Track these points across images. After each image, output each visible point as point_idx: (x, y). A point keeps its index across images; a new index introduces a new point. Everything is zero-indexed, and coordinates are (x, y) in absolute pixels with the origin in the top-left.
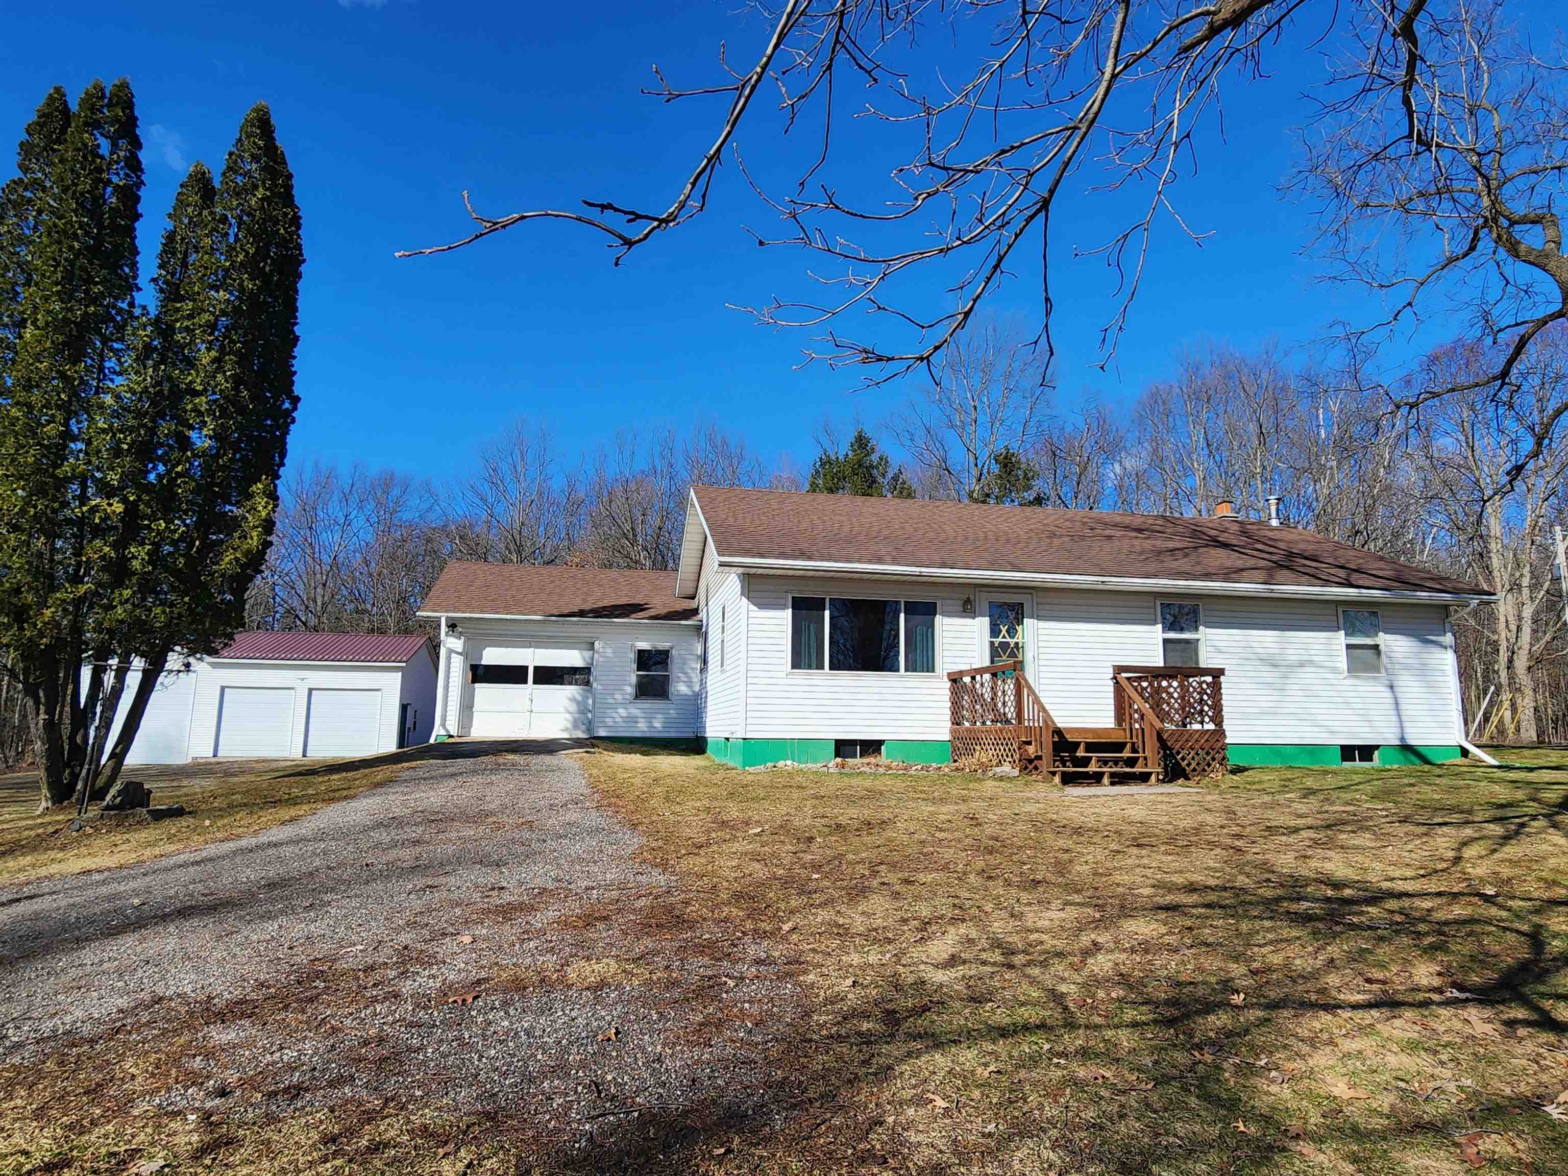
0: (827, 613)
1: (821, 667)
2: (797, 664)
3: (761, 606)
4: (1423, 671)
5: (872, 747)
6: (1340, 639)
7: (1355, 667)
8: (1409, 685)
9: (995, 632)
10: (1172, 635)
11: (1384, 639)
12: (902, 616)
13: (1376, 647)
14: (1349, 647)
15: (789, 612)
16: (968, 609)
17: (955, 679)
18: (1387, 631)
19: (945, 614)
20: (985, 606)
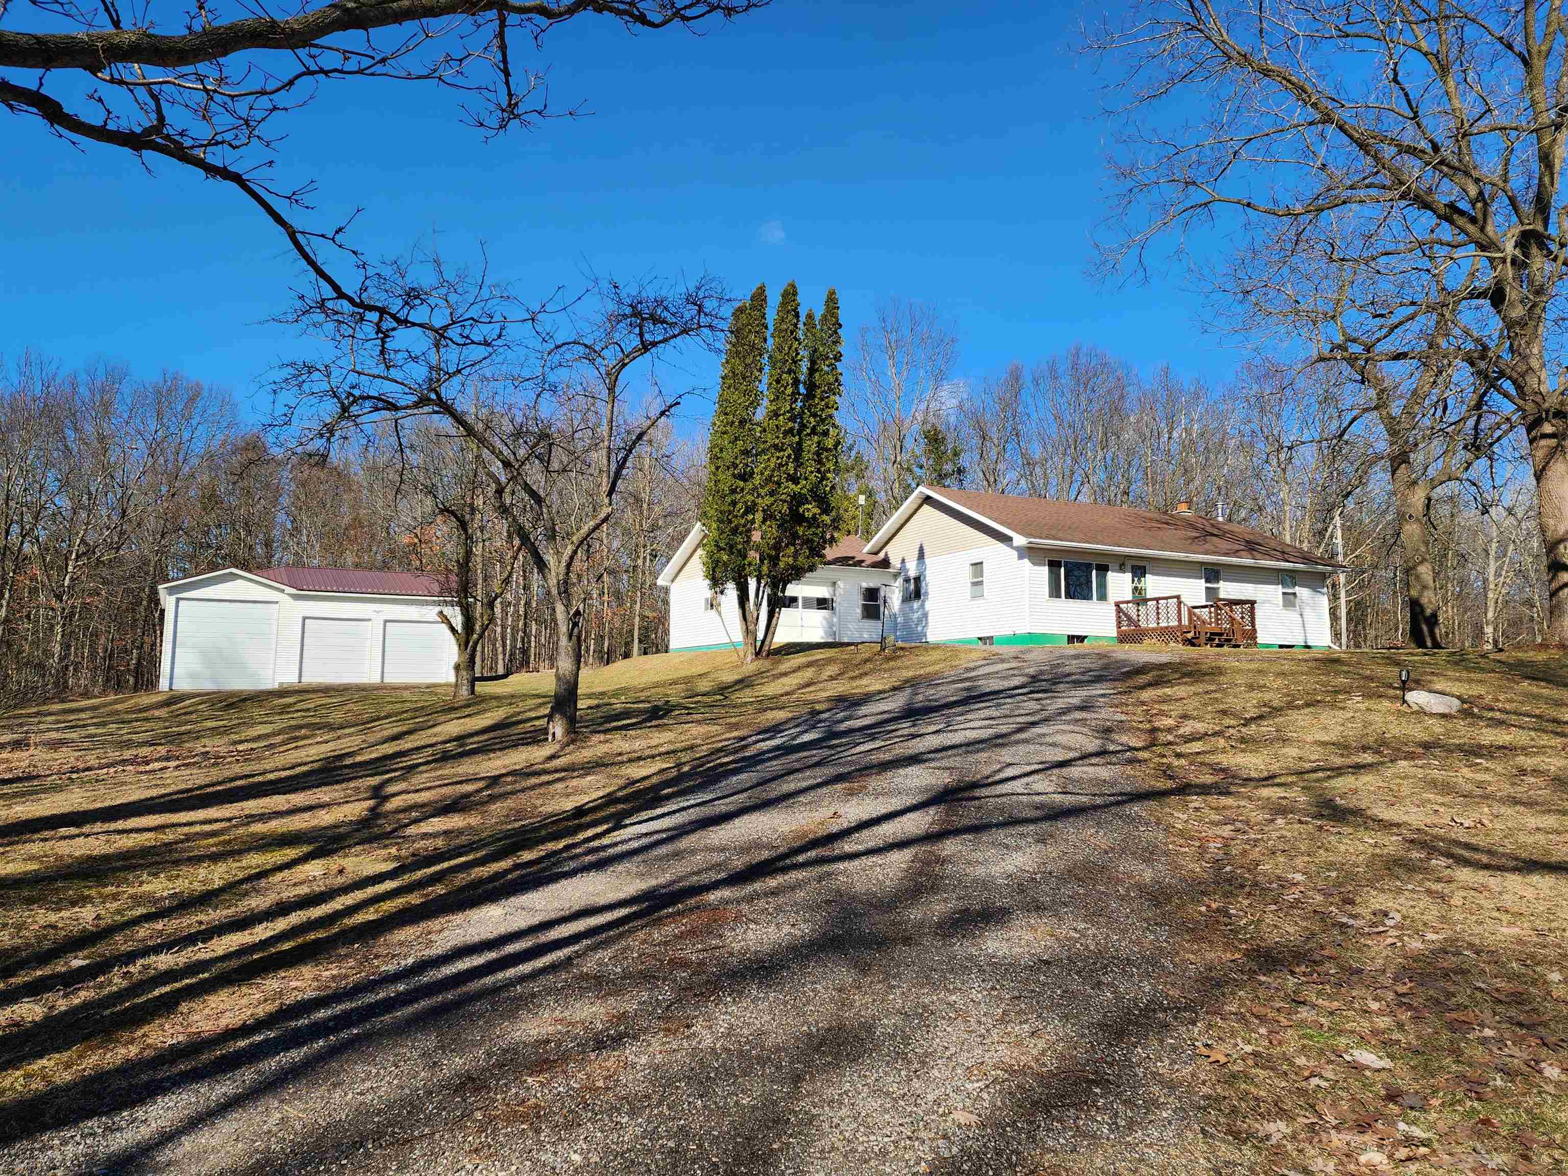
0: (1062, 570)
1: (1059, 596)
2: (1051, 596)
3: (1034, 564)
4: (1314, 607)
5: (1081, 639)
6: (1280, 589)
7: (1285, 605)
8: (1307, 612)
9: (1133, 581)
10: (1209, 585)
11: (1297, 589)
12: (1094, 572)
13: (1294, 594)
14: (1284, 594)
15: (1047, 568)
16: (1122, 569)
17: (1117, 605)
18: (1301, 586)
19: (1113, 571)
20: (1129, 567)
